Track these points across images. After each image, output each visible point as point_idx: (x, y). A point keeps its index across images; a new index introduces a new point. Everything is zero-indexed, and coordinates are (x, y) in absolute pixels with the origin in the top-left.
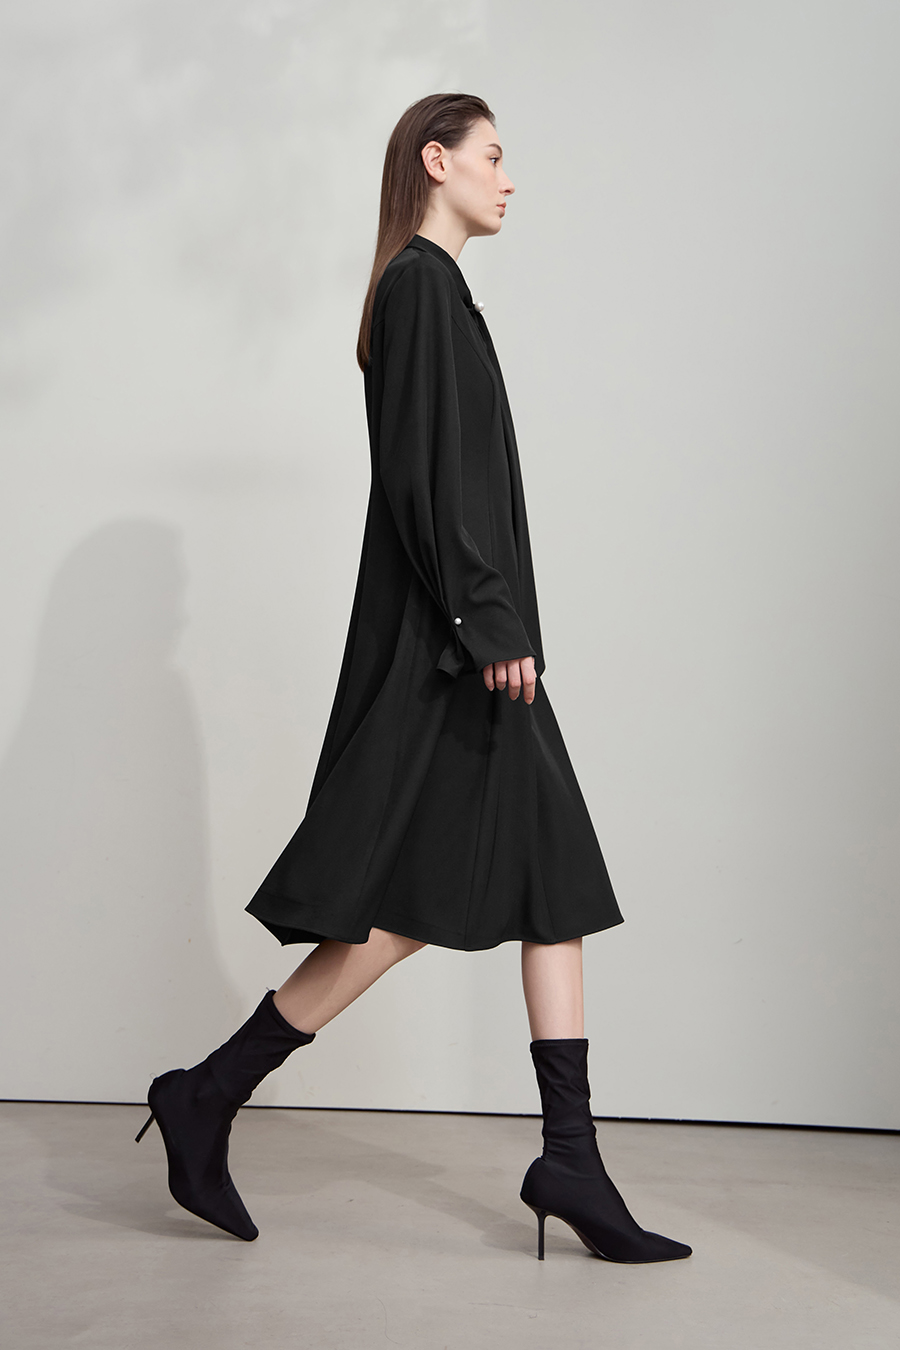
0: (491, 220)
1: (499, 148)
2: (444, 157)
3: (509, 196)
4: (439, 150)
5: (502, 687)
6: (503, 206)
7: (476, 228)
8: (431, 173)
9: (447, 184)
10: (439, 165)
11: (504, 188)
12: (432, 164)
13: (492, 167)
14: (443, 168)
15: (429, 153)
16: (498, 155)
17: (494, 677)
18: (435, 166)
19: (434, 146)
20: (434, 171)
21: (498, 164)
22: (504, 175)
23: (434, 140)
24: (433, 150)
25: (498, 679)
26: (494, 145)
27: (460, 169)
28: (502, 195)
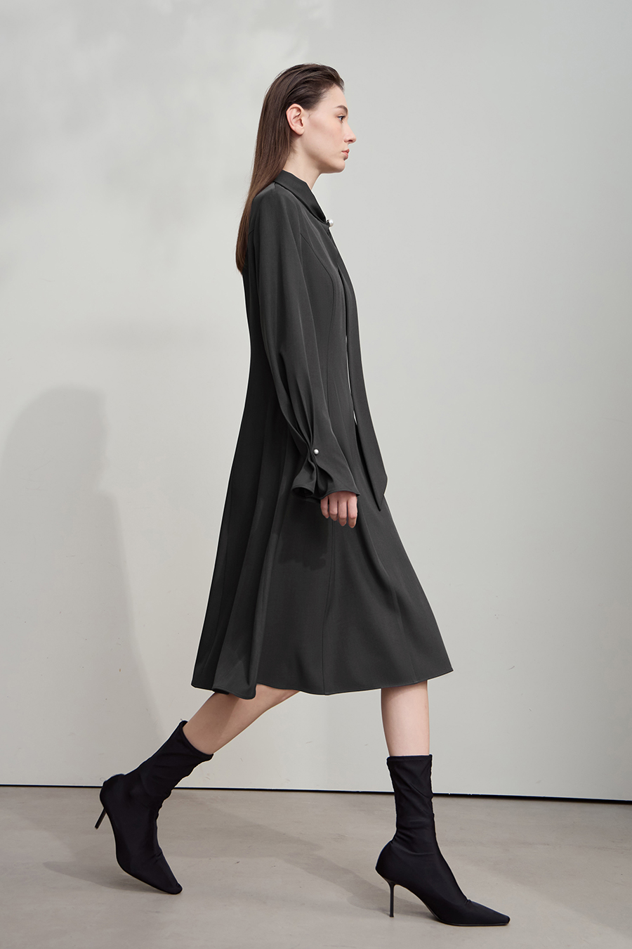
0: (338, 162)
1: (346, 109)
2: (303, 115)
3: (351, 144)
4: (299, 110)
5: (334, 518)
6: (347, 152)
7: (325, 167)
8: (293, 128)
9: (304, 136)
10: (299, 122)
11: (348, 138)
12: (293, 121)
13: (339, 123)
14: (302, 125)
15: (291, 113)
16: (345, 114)
17: (329, 510)
18: (296, 122)
19: (296, 108)
20: (296, 127)
21: (344, 120)
22: (348, 129)
23: (296, 102)
24: (295, 110)
25: (331, 512)
26: (340, 107)
27: (316, 125)
28: (346, 144)
